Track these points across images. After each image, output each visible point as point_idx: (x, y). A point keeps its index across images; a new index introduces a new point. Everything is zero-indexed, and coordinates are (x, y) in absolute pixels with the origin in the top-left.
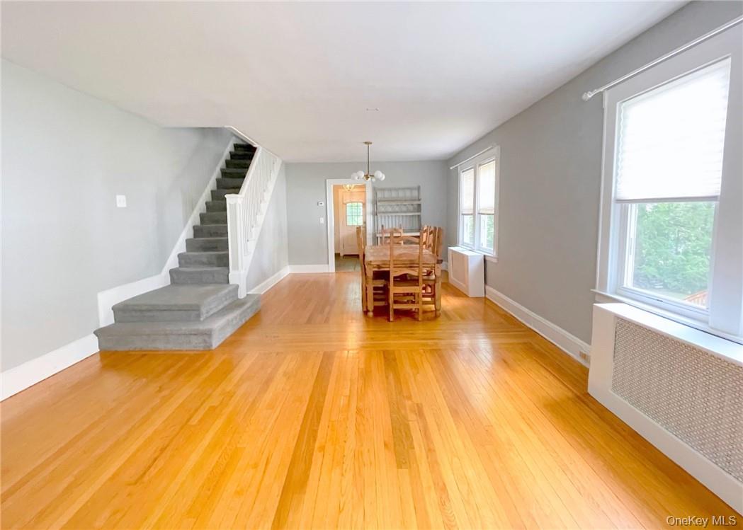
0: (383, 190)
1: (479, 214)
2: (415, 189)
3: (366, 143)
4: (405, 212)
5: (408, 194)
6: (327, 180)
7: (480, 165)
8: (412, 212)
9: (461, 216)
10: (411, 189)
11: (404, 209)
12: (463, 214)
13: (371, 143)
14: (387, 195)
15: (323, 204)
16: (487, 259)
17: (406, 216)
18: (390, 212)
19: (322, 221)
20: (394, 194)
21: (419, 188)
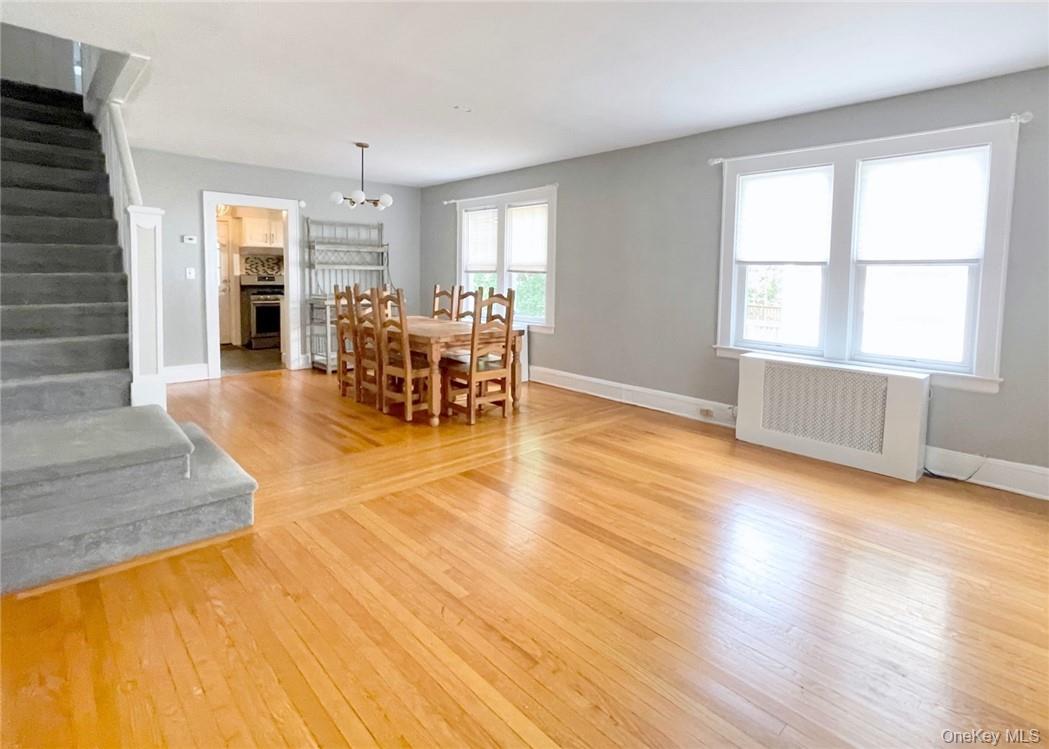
0: (320, 223)
1: (509, 271)
2: (374, 228)
3: (359, 145)
4: (357, 264)
5: (364, 235)
6: (205, 193)
7: (510, 206)
8: (369, 264)
9: (463, 274)
10: (368, 227)
11: (357, 259)
12: (467, 272)
13: (366, 146)
14: (327, 233)
15: (196, 241)
16: (531, 330)
17: (360, 271)
18: (334, 263)
19: (192, 274)
20: (340, 233)
21: (380, 228)
